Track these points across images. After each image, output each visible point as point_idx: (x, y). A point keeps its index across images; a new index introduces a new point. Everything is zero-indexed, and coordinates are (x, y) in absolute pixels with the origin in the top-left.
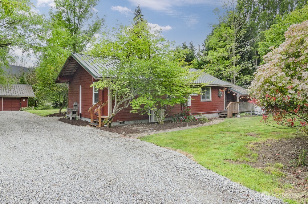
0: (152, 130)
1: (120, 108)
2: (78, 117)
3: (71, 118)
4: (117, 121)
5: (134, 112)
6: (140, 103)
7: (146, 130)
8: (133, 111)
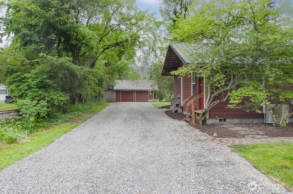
0: (263, 135)
1: (215, 102)
2: (180, 110)
3: (174, 111)
4: (215, 118)
5: (232, 108)
6: (242, 95)
7: (252, 134)
8: (231, 105)
